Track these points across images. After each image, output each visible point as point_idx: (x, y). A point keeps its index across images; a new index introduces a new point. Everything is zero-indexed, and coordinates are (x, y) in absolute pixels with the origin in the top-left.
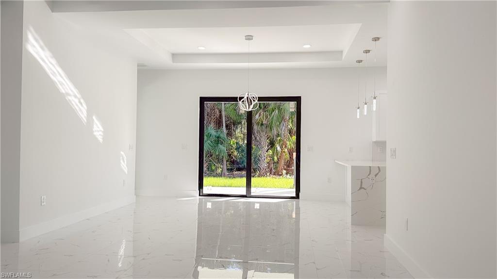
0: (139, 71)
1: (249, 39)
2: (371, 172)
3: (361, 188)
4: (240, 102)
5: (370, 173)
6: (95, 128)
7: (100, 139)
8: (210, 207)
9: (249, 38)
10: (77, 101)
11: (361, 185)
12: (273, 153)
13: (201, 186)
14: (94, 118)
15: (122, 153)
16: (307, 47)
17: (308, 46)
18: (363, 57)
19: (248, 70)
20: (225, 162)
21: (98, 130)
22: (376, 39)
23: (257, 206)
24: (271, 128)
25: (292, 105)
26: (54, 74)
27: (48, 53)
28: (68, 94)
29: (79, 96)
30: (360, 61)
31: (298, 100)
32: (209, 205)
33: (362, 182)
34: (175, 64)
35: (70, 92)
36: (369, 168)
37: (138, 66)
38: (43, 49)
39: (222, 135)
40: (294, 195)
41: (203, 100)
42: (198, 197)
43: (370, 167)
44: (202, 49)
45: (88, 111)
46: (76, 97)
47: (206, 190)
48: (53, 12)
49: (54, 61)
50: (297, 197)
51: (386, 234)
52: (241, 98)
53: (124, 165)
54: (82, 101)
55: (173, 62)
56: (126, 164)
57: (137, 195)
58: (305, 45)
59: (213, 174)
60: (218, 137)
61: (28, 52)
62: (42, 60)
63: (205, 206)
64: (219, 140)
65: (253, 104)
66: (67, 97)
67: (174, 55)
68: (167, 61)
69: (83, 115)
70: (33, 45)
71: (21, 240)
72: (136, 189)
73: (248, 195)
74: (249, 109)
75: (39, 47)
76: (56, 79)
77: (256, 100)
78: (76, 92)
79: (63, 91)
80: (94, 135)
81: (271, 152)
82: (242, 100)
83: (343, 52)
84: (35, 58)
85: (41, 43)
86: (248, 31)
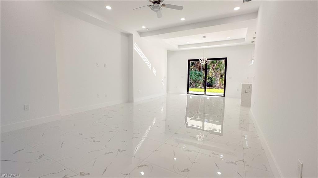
0: (168, 52)
1: (204, 38)
3: (246, 92)
4: (200, 61)
5: (250, 87)
6: (154, 71)
7: (155, 74)
9: (204, 37)
10: (148, 63)
13: (188, 91)
14: (153, 68)
15: (162, 79)
17: (229, 38)
18: (253, 40)
19: (204, 49)
20: (202, 83)
21: (155, 72)
23: (208, 99)
24: (221, 70)
25: (223, 61)
26: (141, 55)
27: (140, 50)
28: (146, 61)
29: (149, 62)
30: (253, 42)
31: (226, 59)
33: (246, 90)
34: (179, 49)
35: (146, 60)
37: (168, 50)
41: (189, 60)
42: (187, 94)
43: (250, 84)
44: (188, 43)
45: (151, 66)
46: (148, 62)
47: (190, 92)
48: (141, 37)
49: (141, 52)
50: (224, 96)
52: (200, 59)
54: (150, 63)
56: (163, 83)
57: (167, 93)
59: (193, 87)
60: (199, 74)
61: (134, 49)
62: (138, 52)
63: (190, 97)
64: (199, 75)
65: (205, 61)
66: (146, 62)
67: (179, 46)
68: (177, 48)
69: (150, 67)
70: (136, 48)
71: (134, 102)
72: (167, 91)
73: (205, 95)
74: (203, 63)
75: (137, 48)
76: (142, 57)
77: (206, 60)
78: (148, 60)
79: (144, 60)
80: (153, 74)
81: (221, 80)
82: (201, 60)
83: (245, 39)
84: (136, 51)
85: (138, 47)
86: (204, 35)
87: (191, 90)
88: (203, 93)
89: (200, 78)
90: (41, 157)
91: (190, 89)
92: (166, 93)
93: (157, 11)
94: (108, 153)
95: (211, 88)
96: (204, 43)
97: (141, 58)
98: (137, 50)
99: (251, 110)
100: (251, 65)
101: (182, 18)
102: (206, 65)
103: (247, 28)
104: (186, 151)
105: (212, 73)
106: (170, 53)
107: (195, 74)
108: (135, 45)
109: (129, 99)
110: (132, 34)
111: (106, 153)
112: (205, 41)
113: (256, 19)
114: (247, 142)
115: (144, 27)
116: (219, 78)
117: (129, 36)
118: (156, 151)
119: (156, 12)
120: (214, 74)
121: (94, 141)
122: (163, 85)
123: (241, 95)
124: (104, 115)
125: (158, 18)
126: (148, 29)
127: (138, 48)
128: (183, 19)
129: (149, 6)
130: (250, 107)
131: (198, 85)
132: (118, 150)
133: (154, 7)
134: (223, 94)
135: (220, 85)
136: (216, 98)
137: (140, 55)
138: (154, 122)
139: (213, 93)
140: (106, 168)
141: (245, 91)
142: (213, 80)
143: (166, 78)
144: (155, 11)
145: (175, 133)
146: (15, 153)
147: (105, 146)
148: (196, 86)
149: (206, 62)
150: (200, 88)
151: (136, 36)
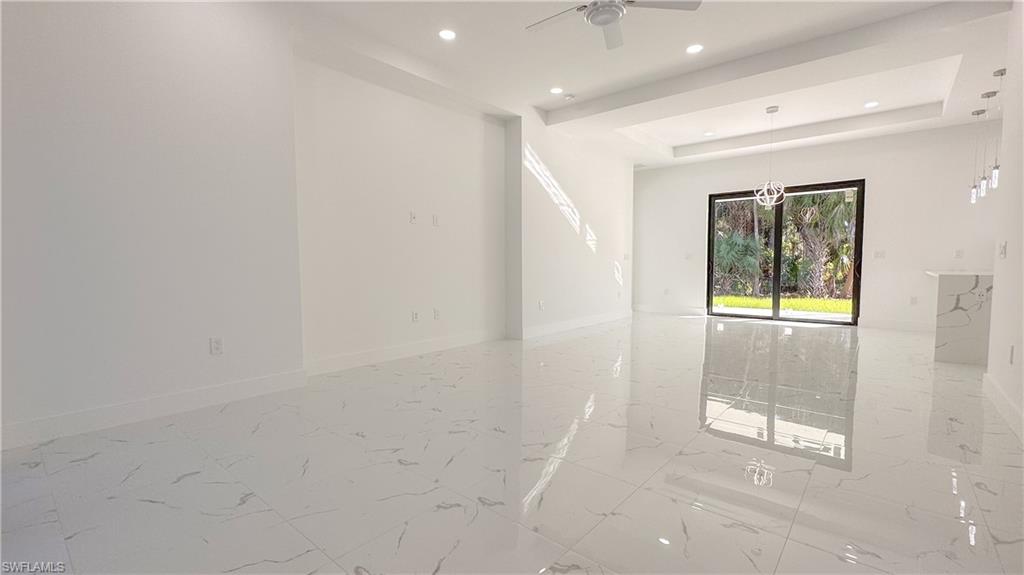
0: (636, 174)
1: (772, 112)
2: (979, 285)
3: (956, 308)
5: (976, 286)
6: (589, 237)
7: (593, 248)
8: (722, 329)
9: (772, 110)
10: (570, 210)
11: (957, 304)
12: (836, 267)
13: (709, 303)
14: (587, 226)
15: (616, 263)
16: (871, 105)
18: (984, 104)
19: (771, 153)
20: (757, 279)
21: (591, 240)
22: (1002, 73)
23: (789, 331)
24: (831, 231)
25: (851, 193)
26: (548, 185)
27: (543, 166)
28: (562, 204)
29: (572, 205)
30: (978, 113)
31: (860, 184)
32: (720, 327)
33: (958, 300)
34: (676, 159)
35: (563, 202)
36: (974, 278)
37: (635, 167)
38: (539, 164)
39: (751, 244)
40: (850, 321)
41: (712, 198)
42: (707, 315)
43: (977, 276)
44: (709, 135)
45: (580, 220)
46: (568, 206)
47: (715, 310)
48: (546, 124)
49: (548, 174)
50: (855, 323)
51: (988, 375)
52: (758, 191)
53: (618, 276)
54: (575, 210)
55: (675, 156)
56: (621, 276)
57: (634, 310)
58: (866, 102)
59: (723, 292)
60: (746, 247)
61: (526, 168)
62: (537, 176)
63: (716, 326)
64: (747, 250)
65: (776, 196)
66: (561, 208)
67: (675, 148)
68: (666, 156)
69: (576, 225)
70: (531, 162)
71: (524, 338)
72: (633, 303)
73: (775, 317)
74: (769, 203)
75: (534, 161)
76: (551, 191)
77: (782, 191)
78: (569, 201)
79: (557, 202)
80: (587, 245)
81: (831, 266)
82: (760, 193)
83: (941, 103)
84: (531, 173)
85: (537, 157)
86: (771, 101)
87: (721, 304)
88: (769, 313)
89: (751, 259)
90: (244, 502)
91: (715, 299)
92: (631, 311)
93: (605, 23)
94: (445, 508)
95: (794, 297)
96: (772, 131)
97: (547, 193)
98: (533, 167)
99: (990, 376)
100: (973, 201)
101: (693, 42)
102: (779, 209)
103: (958, 58)
104: (731, 526)
105: (793, 243)
106: (645, 176)
107: (733, 245)
108: (527, 153)
109: (508, 327)
110: (519, 118)
111: (439, 507)
112: (776, 125)
113: (1006, 13)
114: (963, 504)
115: (557, 91)
116: (824, 260)
117: (508, 125)
118: (613, 514)
119: (600, 28)
120: (801, 246)
121: (400, 462)
122: (621, 283)
123: (935, 318)
124: (432, 379)
125: (608, 48)
126: (570, 95)
127: (537, 161)
128: (695, 49)
129: (579, 9)
130: (986, 366)
131: (740, 286)
132: (480, 499)
133: (597, 9)
134: (850, 316)
135: (828, 282)
136: (820, 332)
137: (544, 184)
138: (589, 409)
139: (806, 313)
140: (439, 564)
141: (955, 302)
142: (800, 267)
143: (630, 261)
144: (600, 24)
145: (680, 453)
146: (179, 480)
147: (437, 481)
148: (735, 291)
149: (781, 198)
150: (751, 295)
151: (530, 124)
